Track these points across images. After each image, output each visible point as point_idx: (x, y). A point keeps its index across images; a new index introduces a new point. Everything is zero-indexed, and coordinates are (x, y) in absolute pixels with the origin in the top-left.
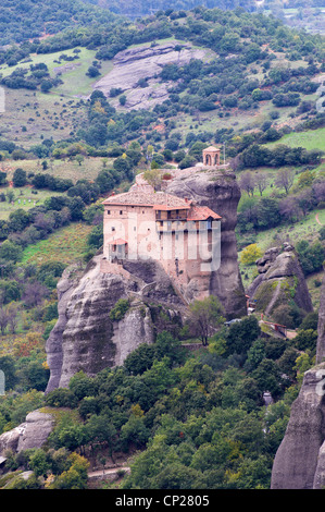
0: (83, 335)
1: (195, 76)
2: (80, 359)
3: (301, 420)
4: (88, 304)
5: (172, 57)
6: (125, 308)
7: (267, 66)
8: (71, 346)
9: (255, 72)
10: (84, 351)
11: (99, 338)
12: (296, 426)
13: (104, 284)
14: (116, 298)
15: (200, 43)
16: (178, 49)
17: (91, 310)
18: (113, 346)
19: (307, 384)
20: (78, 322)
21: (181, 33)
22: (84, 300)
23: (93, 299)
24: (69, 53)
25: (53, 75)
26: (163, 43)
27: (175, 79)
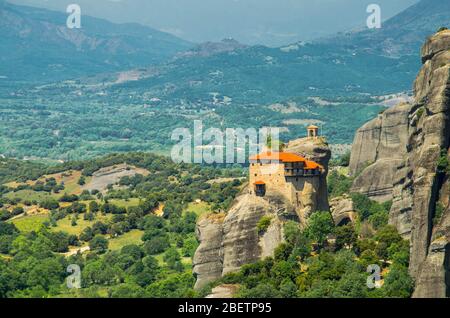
0: (239, 241)
1: (139, 182)
2: (238, 257)
3: (430, 275)
4: (242, 222)
5: (124, 173)
6: (267, 223)
7: (179, 177)
8: (231, 250)
9: (173, 180)
10: (240, 252)
11: (250, 243)
12: (427, 279)
13: (251, 209)
14: (260, 217)
15: (140, 166)
16: (128, 169)
17: (244, 226)
18: (260, 248)
19: (433, 251)
20: (236, 234)
21: (129, 161)
22: (239, 220)
23: (245, 218)
24: (67, 173)
25: (58, 184)
26: (119, 166)
27: (128, 185)
